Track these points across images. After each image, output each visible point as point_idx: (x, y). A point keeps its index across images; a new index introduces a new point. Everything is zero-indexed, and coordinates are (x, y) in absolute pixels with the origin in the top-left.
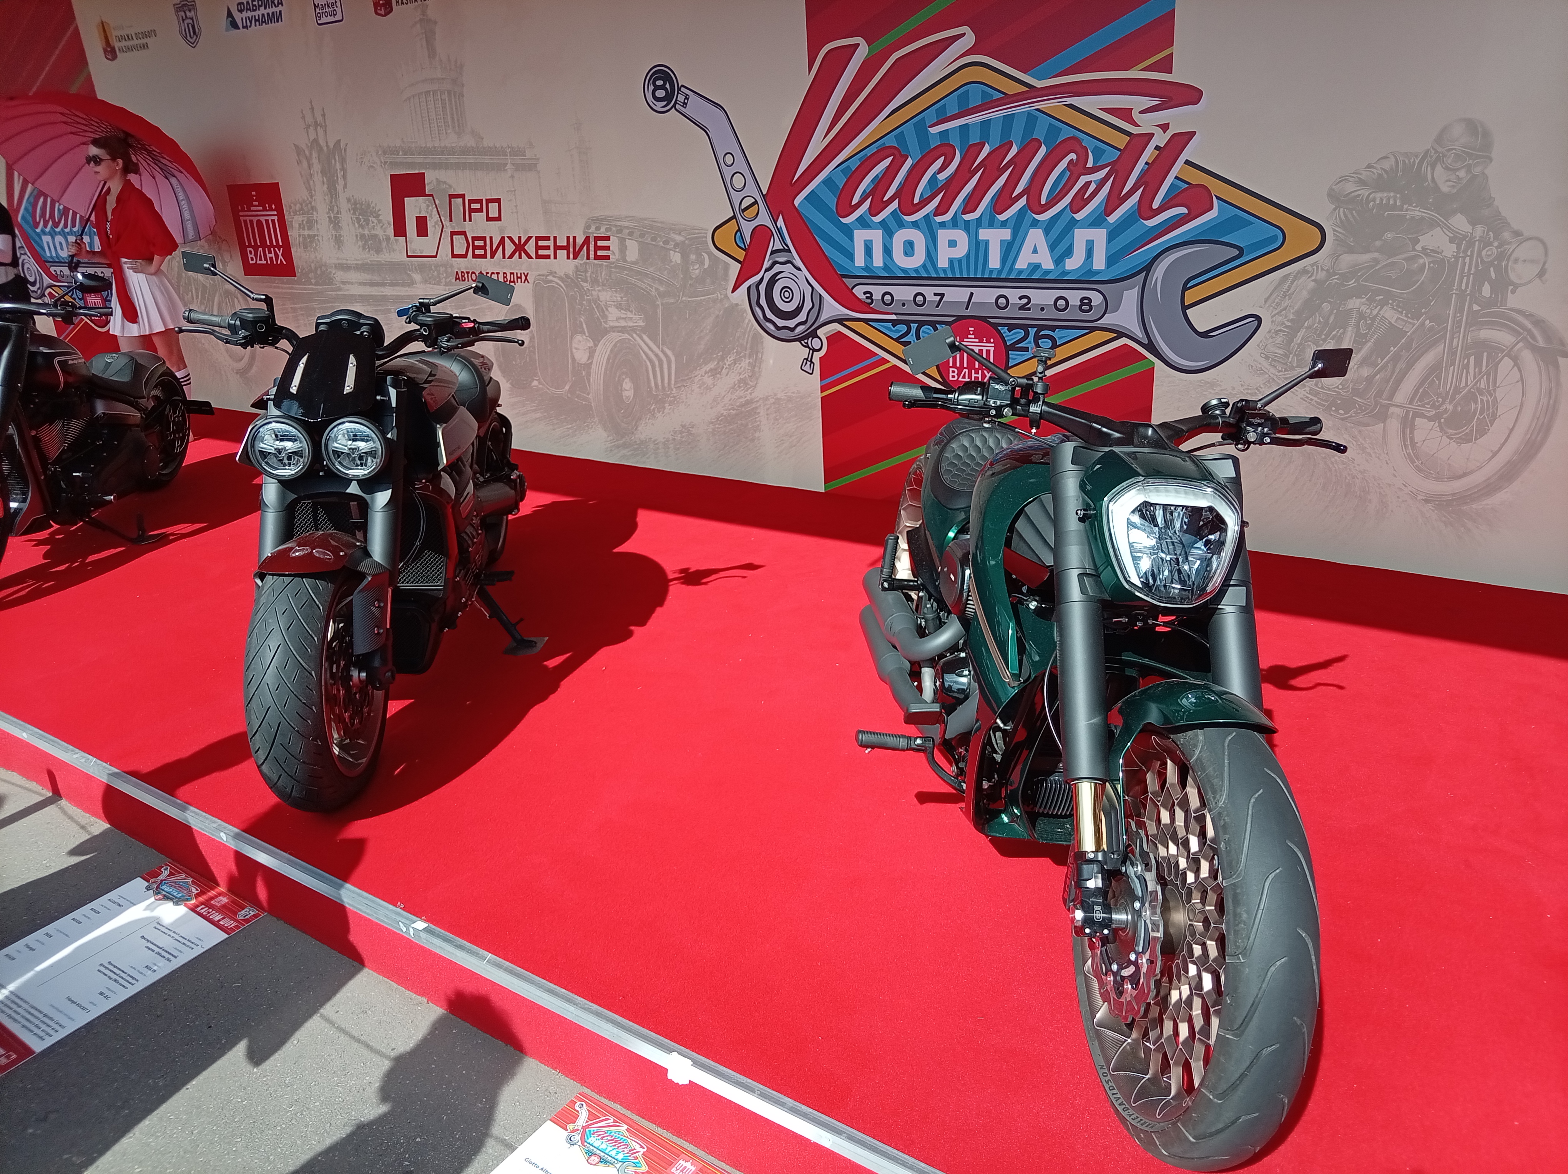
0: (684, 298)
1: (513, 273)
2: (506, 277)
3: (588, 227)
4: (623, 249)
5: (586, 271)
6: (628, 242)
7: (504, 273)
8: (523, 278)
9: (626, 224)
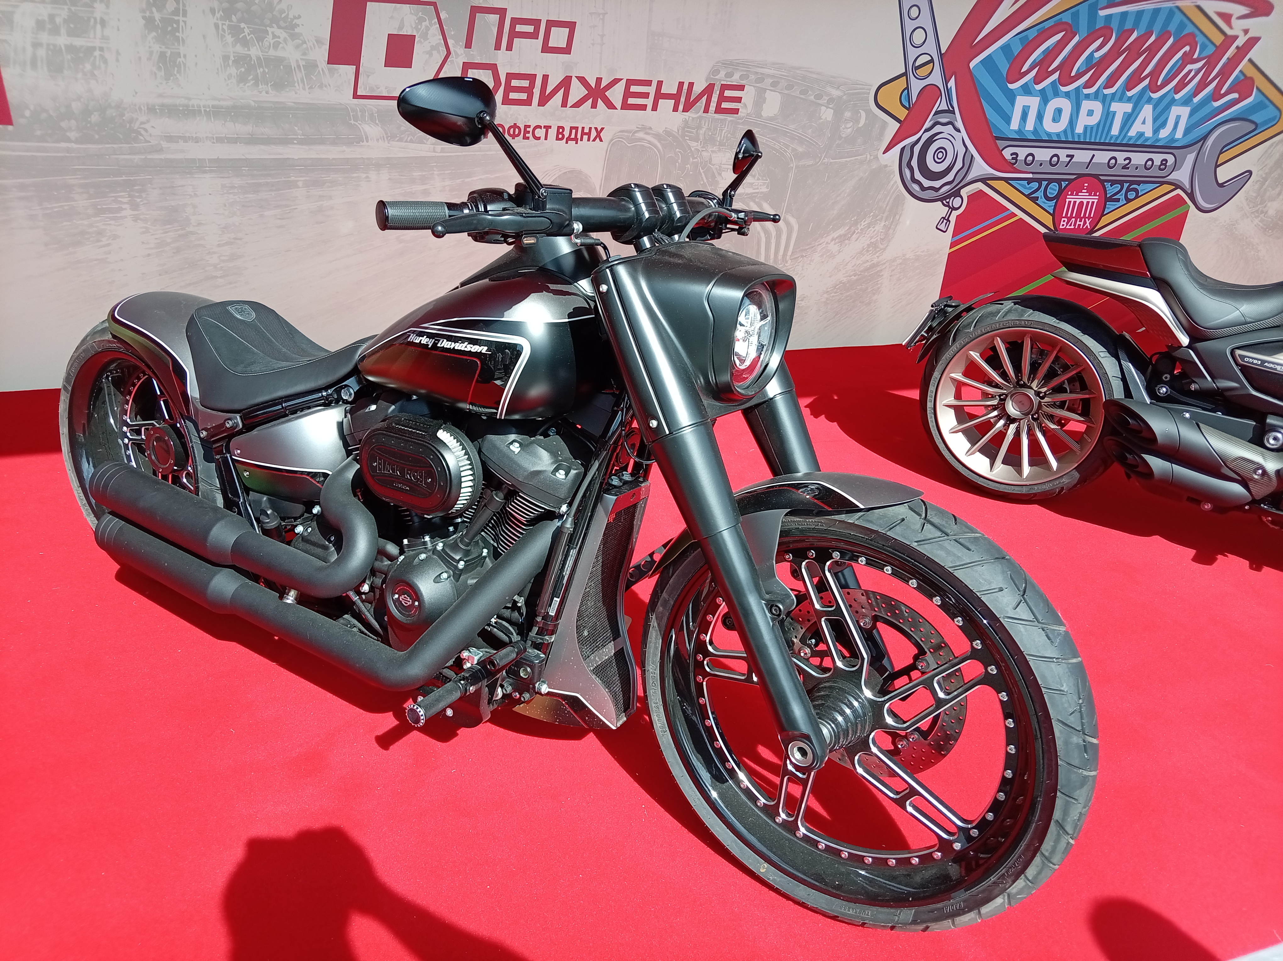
0: (826, 160)
1: (577, 128)
2: (562, 133)
3: (716, 72)
4: (760, 101)
5: (699, 127)
6: (769, 95)
7: (559, 127)
8: (594, 134)
9: (771, 72)
